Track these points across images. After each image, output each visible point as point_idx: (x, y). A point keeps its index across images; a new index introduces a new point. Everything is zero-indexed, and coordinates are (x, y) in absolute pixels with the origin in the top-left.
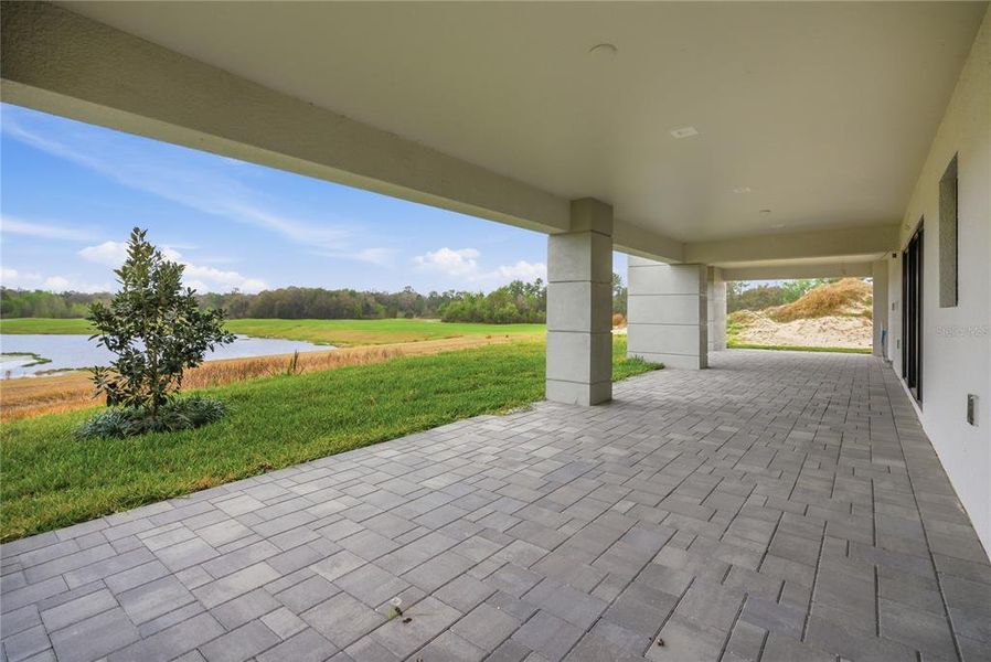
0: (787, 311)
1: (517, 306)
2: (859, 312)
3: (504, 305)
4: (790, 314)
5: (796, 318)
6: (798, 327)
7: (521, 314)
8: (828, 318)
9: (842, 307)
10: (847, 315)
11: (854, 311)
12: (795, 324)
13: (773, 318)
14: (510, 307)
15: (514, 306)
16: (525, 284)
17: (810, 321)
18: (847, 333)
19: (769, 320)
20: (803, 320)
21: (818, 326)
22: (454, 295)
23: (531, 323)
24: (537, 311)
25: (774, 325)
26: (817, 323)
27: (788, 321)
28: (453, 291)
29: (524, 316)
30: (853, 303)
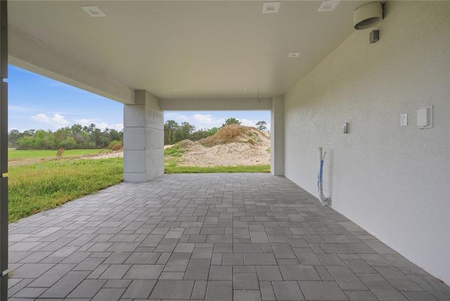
0: (210, 140)
1: (75, 139)
2: (246, 140)
3: (65, 138)
4: (212, 142)
5: (216, 144)
6: (217, 150)
7: (79, 144)
8: (232, 144)
9: (238, 137)
10: (241, 142)
11: (244, 140)
12: (215, 148)
13: (203, 144)
14: (70, 139)
15: (72, 138)
16: (83, 126)
17: (223, 146)
18: (243, 153)
19: (201, 146)
20: (219, 146)
21: (228, 149)
22: (35, 132)
23: (86, 149)
24: (89, 142)
25: (204, 149)
26: (227, 147)
27: (211, 146)
28: (33, 130)
29: (81, 145)
30: (243, 135)
